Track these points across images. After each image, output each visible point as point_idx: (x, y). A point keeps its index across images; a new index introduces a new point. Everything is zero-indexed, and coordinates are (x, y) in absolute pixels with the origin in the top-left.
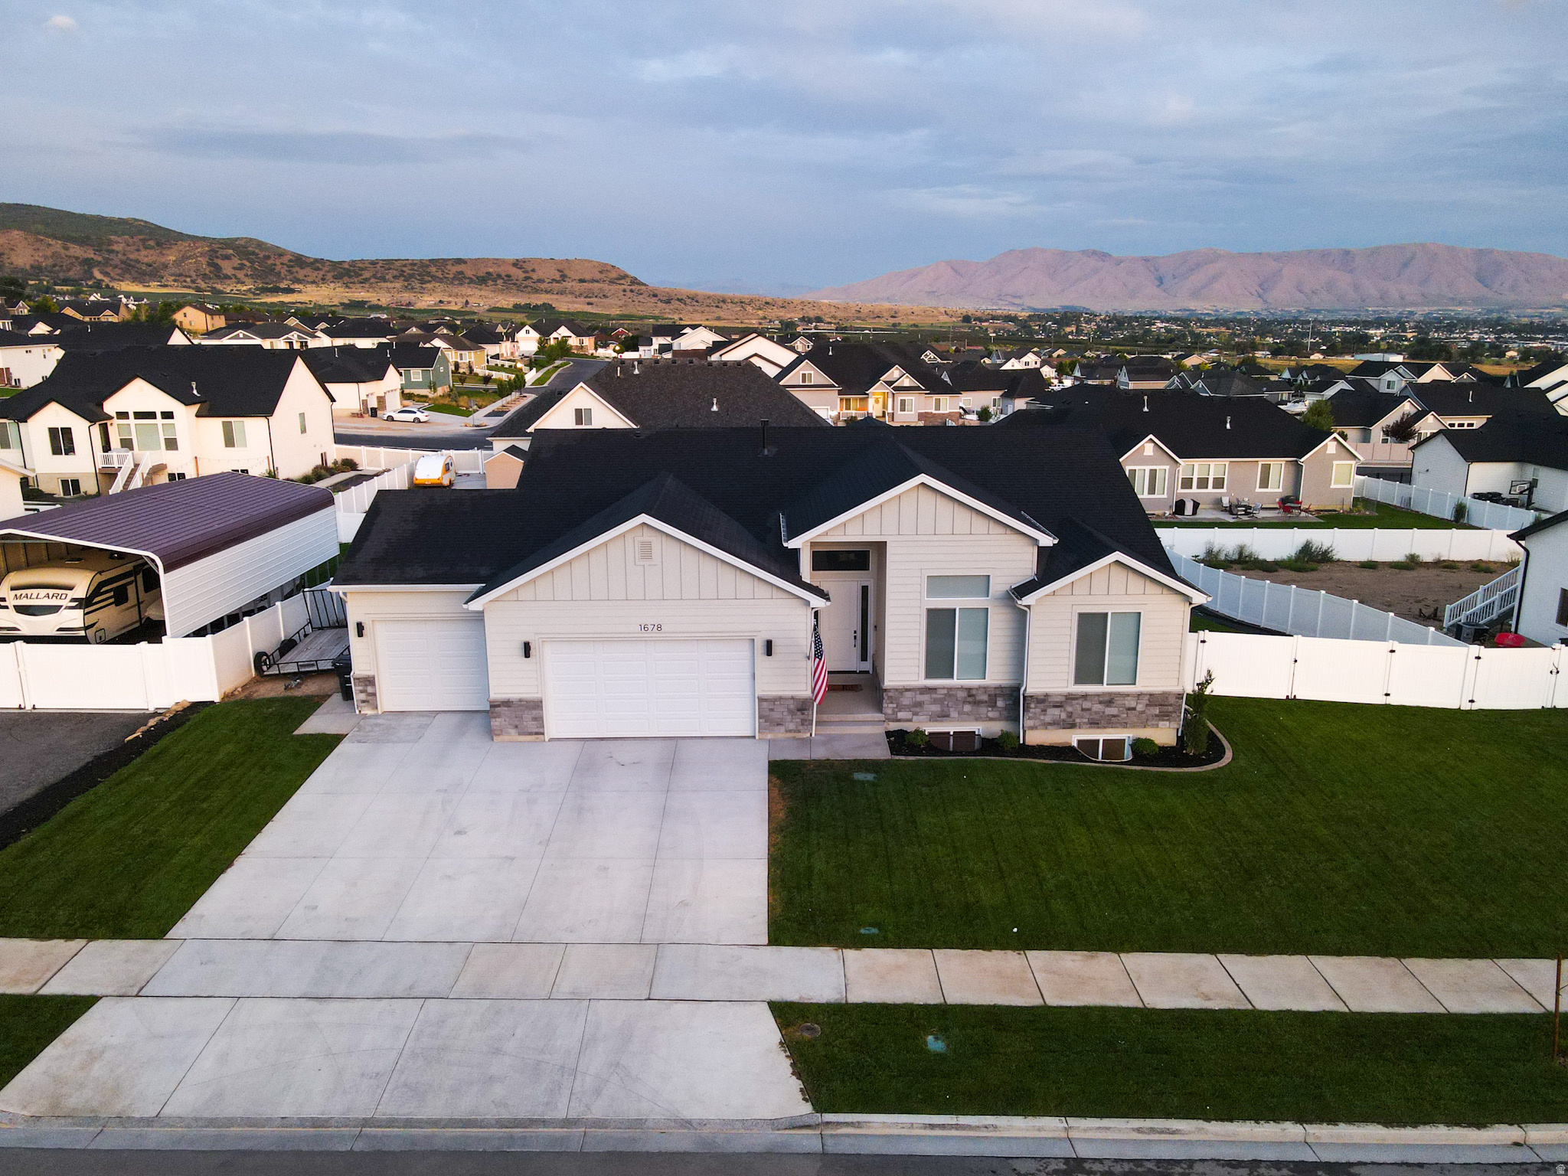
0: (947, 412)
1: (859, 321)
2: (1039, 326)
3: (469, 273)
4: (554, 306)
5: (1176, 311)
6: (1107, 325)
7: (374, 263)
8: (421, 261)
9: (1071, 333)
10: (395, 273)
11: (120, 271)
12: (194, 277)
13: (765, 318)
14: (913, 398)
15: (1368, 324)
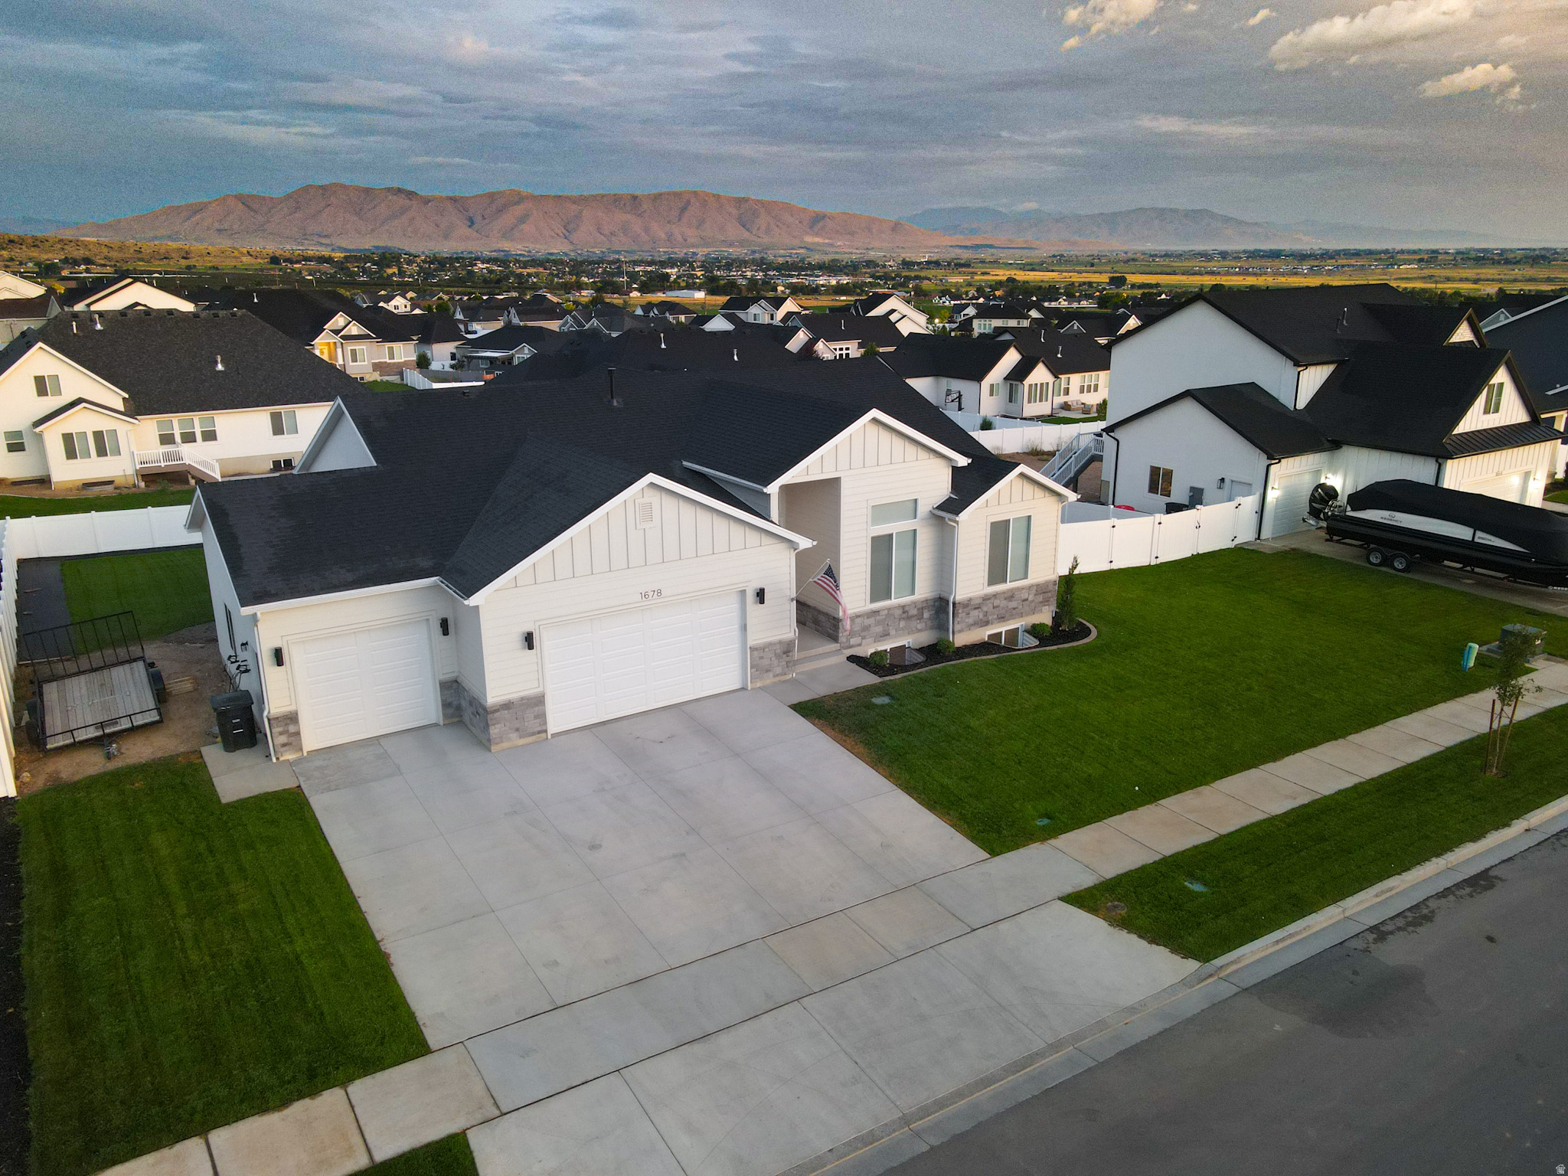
0: (403, 360)
1: (141, 263)
2: (358, 267)
5: (492, 252)
6: (430, 266)
9: (394, 274)
14: (364, 347)
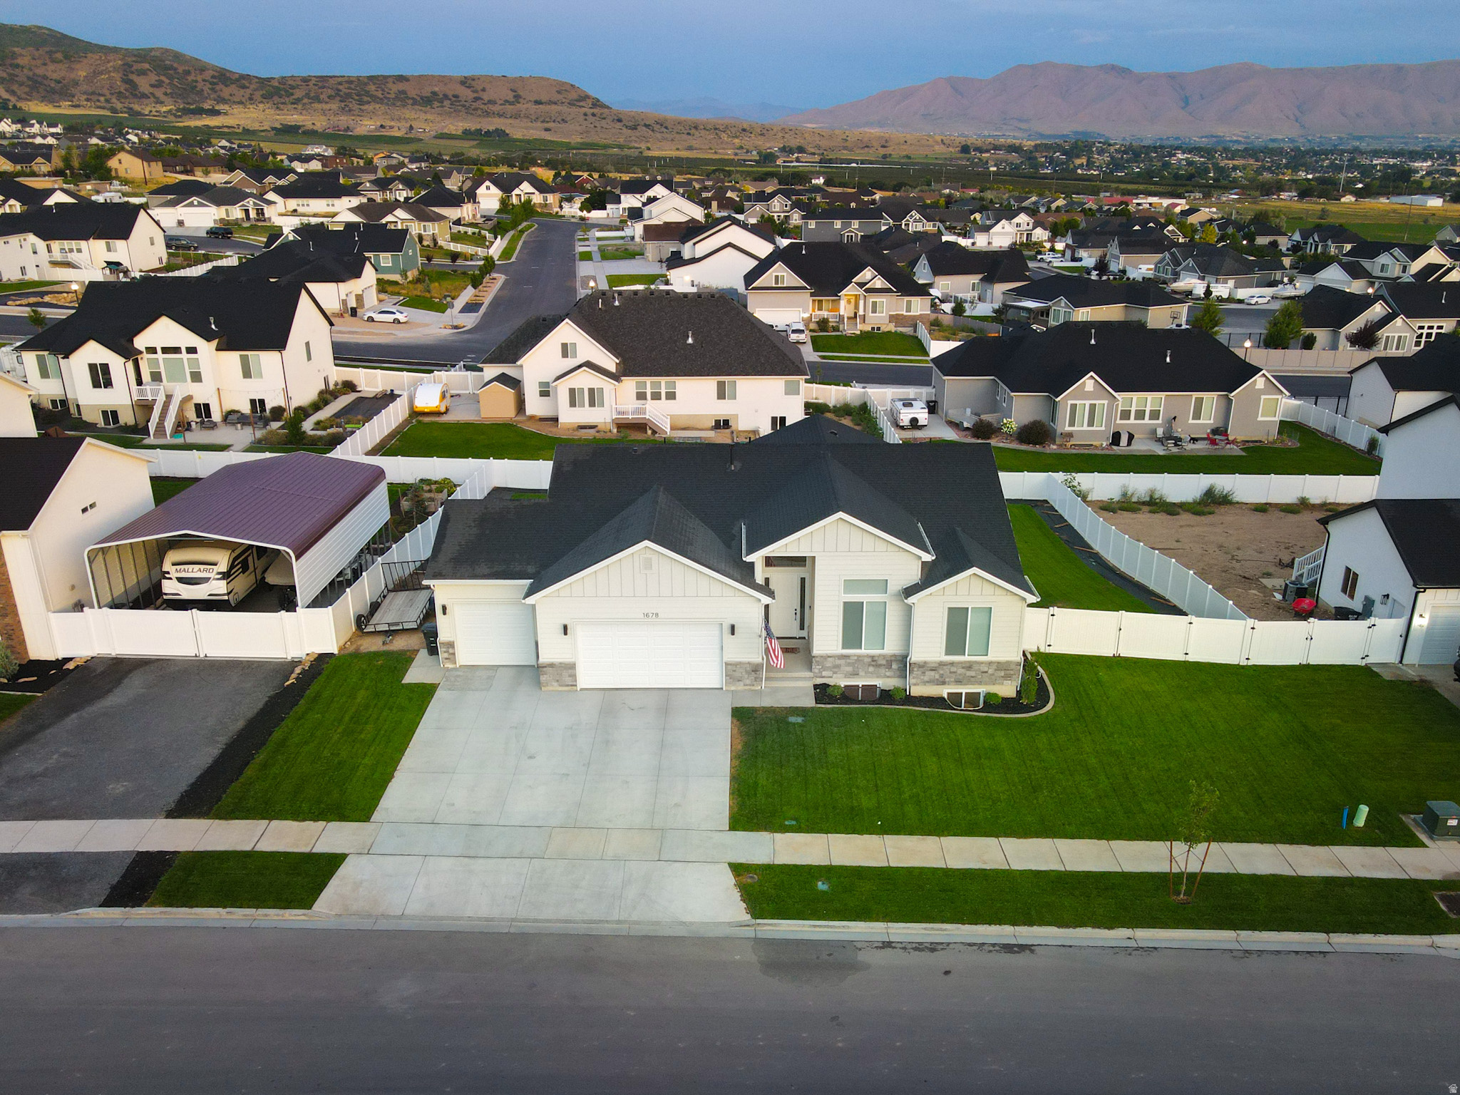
0: (918, 314)
1: (845, 152)
2: (1046, 157)
3: (413, 93)
4: (507, 132)
5: (1202, 137)
6: (1122, 156)
7: (306, 80)
8: (358, 78)
9: (1081, 166)
10: (330, 92)
11: (27, 90)
12: (108, 96)
13: (741, 148)
14: (885, 300)
15: (1414, 155)
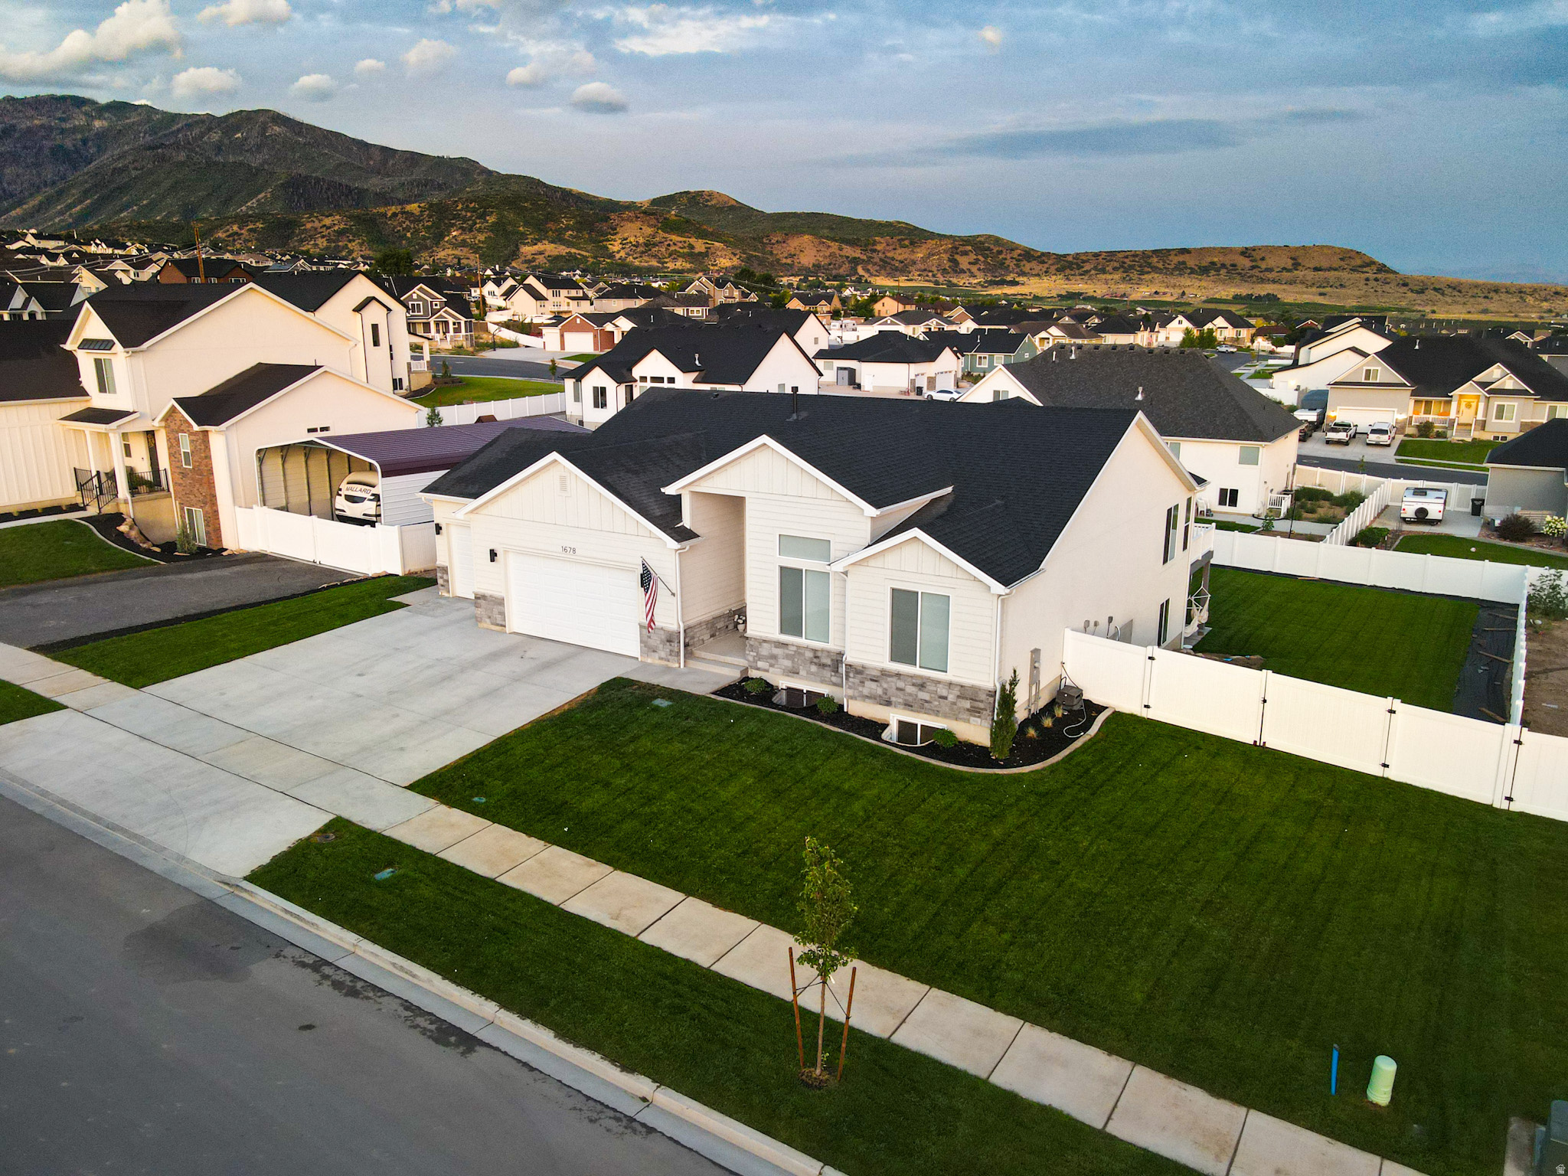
3: (1191, 262)
4: (1279, 296)
7: (1096, 255)
8: (1143, 252)
10: (1116, 265)
12: (936, 272)
